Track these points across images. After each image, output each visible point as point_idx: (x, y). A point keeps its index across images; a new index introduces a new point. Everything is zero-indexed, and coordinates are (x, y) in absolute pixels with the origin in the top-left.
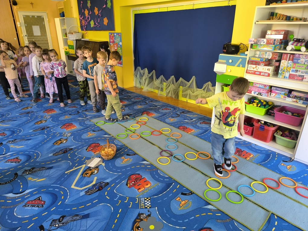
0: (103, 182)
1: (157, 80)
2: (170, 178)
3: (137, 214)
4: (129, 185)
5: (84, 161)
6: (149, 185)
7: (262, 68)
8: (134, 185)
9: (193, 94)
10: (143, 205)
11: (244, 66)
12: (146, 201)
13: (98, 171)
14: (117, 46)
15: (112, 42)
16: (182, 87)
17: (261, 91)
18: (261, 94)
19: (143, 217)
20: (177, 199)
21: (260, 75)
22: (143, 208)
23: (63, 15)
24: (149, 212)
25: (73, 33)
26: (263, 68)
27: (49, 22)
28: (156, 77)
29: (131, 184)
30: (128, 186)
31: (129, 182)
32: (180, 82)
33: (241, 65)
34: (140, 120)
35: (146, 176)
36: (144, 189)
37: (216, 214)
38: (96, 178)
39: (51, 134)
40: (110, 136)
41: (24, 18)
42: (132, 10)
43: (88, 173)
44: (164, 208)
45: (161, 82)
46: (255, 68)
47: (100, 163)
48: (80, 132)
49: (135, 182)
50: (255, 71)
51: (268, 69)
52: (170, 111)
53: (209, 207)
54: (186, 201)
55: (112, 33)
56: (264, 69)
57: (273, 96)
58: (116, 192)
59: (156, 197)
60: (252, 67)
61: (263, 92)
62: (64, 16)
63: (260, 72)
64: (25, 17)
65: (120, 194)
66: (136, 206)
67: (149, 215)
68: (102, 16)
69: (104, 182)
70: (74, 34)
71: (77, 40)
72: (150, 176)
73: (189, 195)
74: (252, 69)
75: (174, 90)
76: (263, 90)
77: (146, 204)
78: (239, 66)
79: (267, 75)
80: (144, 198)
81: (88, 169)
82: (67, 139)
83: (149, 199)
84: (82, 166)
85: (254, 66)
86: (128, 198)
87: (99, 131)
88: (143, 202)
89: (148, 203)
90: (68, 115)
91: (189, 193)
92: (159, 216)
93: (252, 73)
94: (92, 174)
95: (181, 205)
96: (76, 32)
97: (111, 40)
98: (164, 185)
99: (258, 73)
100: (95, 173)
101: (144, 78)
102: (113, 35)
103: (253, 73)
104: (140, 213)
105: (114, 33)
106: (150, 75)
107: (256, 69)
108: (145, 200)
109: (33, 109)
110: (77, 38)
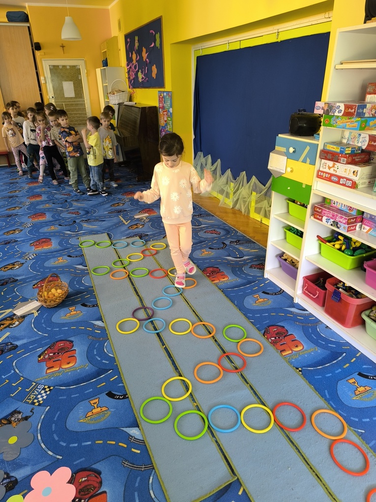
0: (11, 343)
1: (223, 177)
2: (113, 360)
3: (13, 410)
4: (42, 357)
5: (17, 302)
6: (71, 365)
7: (344, 170)
8: (50, 358)
10: (33, 397)
11: (313, 163)
12: (43, 392)
13: (20, 323)
14: (166, 114)
15: (161, 108)
16: (255, 193)
17: (338, 219)
18: (337, 225)
19: (15, 419)
20: (92, 402)
21: (338, 183)
22: (28, 403)
23: (105, 63)
24: (31, 411)
25: (115, 93)
26: (346, 169)
27: (87, 76)
28: (220, 171)
29: (47, 357)
30: (39, 359)
31: (46, 352)
32: (252, 184)
33: (308, 160)
34: (152, 246)
35: (80, 348)
36: (58, 369)
37: (133, 450)
38: (8, 334)
39: (11, 252)
40: (86, 268)
41: (50, 69)
42: (194, 50)
43: (3, 325)
44: (59, 413)
45: (228, 182)
46: (333, 168)
47: (33, 312)
48: (50, 255)
49: (54, 354)
50: (332, 175)
51: (354, 172)
52: (218, 235)
53: (134, 432)
54: (104, 409)
55: (161, 92)
56: (348, 172)
57: (365, 231)
58: (14, 364)
59: (64, 388)
60: (327, 165)
61: (341, 220)
62: (107, 66)
63: (339, 177)
64: (52, 68)
65: (17, 370)
66: (21, 397)
67: (26, 418)
68: (150, 63)
69: (13, 344)
70: (115, 95)
71: (119, 104)
72: (86, 349)
73: (119, 398)
74: (327, 170)
75: (244, 198)
76: (341, 218)
77: (39, 396)
78: (304, 161)
79: (349, 183)
80: (45, 386)
81: (9, 317)
82: (23, 264)
83: (50, 390)
84: (6, 311)
85: (330, 163)
86: (22, 379)
87: (77, 257)
88: (38, 391)
89: (42, 397)
90: (57, 226)
91: (120, 396)
92: (40, 424)
93: (325, 177)
94: (8, 326)
95: (90, 414)
96: (120, 91)
97: (161, 105)
98: (94, 369)
99: (335, 179)
100: (14, 325)
102: (162, 94)
103: (327, 178)
104: (18, 410)
105: (164, 92)
106: (213, 168)
107: (334, 170)
108: (44, 389)
109: (20, 211)
110: (121, 101)
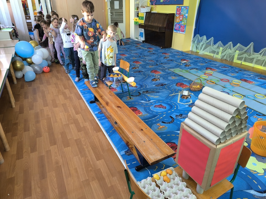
1: (214, 46)
9: (249, 57)
13: (191, 97)
16: (238, 51)
20: (254, 117)
28: (213, 43)
32: (237, 47)
34: (206, 72)
38: (191, 100)
39: (147, 75)
40: (189, 80)
45: (218, 47)
47: (190, 94)
48: (166, 76)
52: (229, 68)
54: (261, 119)
55: (179, 7)
70: (145, 8)
71: (147, 13)
73: (262, 116)
75: (230, 54)
81: (183, 95)
82: (159, 79)
84: (178, 93)
87: (179, 76)
90: (151, 66)
94: (187, 98)
95: (258, 120)
96: (146, 6)
100: (189, 98)
101: (201, 43)
106: (208, 41)
